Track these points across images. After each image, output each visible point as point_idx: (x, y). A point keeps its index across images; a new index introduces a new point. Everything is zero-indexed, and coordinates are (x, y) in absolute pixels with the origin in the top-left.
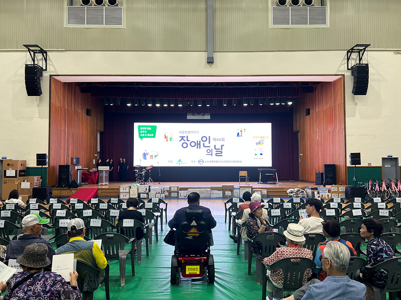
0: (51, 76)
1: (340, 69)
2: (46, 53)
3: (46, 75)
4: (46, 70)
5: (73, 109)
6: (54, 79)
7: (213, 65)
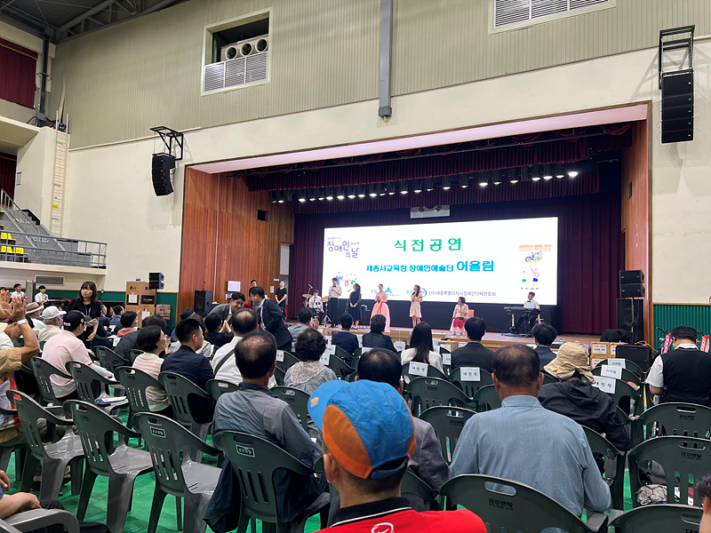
0: (186, 166)
1: (641, 91)
2: (182, 135)
3: (180, 166)
4: (181, 159)
5: (230, 211)
6: (192, 169)
7: (391, 120)
